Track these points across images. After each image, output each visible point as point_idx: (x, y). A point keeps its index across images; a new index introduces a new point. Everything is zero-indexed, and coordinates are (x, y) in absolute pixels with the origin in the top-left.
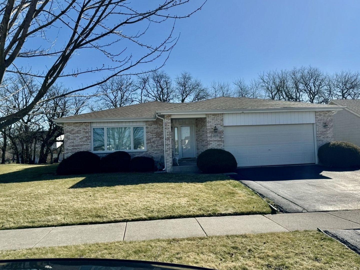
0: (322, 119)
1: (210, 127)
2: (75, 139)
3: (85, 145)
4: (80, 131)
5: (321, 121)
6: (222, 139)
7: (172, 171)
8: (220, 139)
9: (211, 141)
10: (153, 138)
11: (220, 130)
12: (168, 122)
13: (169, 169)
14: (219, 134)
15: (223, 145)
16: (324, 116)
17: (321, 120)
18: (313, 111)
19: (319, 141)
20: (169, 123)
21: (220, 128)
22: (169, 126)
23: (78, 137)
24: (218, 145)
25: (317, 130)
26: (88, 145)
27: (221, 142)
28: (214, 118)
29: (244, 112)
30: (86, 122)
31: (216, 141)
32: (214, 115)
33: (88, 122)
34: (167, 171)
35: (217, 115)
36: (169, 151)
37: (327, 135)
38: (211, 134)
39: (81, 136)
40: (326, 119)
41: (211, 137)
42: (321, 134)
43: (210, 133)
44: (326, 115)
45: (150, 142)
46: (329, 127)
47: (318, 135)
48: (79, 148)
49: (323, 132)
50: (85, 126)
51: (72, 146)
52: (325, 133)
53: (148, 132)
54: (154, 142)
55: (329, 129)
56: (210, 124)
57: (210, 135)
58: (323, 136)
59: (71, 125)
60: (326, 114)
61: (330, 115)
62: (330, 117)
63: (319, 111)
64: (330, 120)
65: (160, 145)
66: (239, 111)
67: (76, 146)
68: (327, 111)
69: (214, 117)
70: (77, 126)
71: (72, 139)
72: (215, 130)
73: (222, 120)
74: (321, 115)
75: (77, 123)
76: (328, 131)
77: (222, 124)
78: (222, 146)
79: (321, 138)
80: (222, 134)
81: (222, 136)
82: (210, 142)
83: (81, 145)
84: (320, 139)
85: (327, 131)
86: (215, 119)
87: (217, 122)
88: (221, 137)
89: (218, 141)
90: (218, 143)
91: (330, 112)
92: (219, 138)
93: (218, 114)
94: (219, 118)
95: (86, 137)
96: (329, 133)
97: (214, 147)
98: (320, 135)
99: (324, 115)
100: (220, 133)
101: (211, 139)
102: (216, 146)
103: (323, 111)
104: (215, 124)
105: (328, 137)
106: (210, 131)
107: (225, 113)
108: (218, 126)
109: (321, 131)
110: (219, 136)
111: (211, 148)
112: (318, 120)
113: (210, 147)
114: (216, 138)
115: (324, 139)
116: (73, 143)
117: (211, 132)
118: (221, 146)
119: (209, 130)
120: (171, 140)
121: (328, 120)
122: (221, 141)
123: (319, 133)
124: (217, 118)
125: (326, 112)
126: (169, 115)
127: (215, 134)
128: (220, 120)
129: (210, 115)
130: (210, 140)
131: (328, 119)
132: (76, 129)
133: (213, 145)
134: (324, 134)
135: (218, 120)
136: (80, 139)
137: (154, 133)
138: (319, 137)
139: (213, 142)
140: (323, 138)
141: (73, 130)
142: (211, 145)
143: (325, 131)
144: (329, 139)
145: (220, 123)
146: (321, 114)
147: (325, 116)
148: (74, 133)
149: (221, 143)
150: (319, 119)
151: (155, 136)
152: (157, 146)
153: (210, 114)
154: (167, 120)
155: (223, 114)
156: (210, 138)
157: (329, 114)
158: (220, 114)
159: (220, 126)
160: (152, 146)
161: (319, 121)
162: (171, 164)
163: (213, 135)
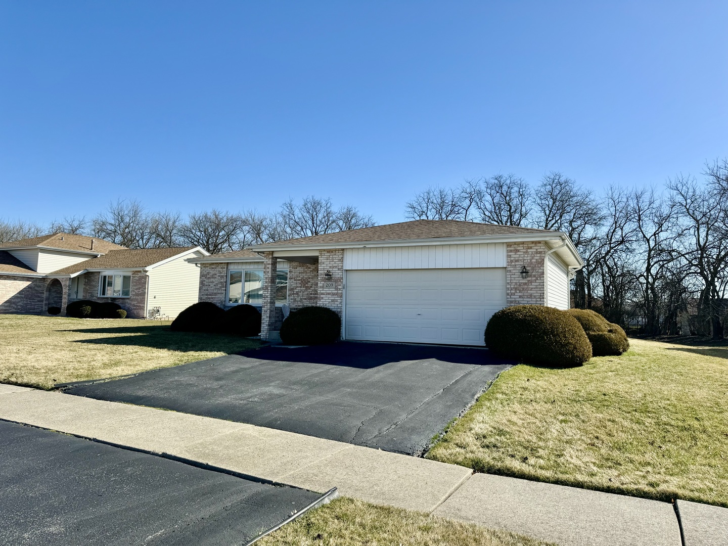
0: (521, 258)
1: (323, 272)
2: (210, 285)
3: (219, 293)
4: (216, 274)
5: (517, 263)
6: (339, 292)
7: (267, 338)
8: (336, 292)
9: (323, 294)
10: (297, 287)
11: (336, 276)
12: (269, 262)
13: (264, 333)
14: (334, 283)
15: (340, 301)
16: (524, 252)
17: (517, 261)
18: (503, 243)
19: (511, 302)
20: (269, 264)
21: (337, 274)
22: (268, 268)
23: (212, 282)
24: (332, 301)
25: (509, 281)
26: (222, 293)
27: (336, 296)
28: (329, 256)
29: (367, 246)
30: (222, 263)
31: (329, 294)
32: (329, 251)
33: (225, 263)
34: (262, 338)
35: (334, 252)
36: (266, 307)
37: (529, 292)
38: (323, 283)
39: (216, 281)
40: (528, 258)
41: (323, 287)
42: (516, 289)
43: (322, 281)
44: (529, 250)
45: (293, 294)
46: (534, 276)
47: (509, 292)
48: (212, 298)
49: (520, 285)
50: (221, 268)
51: (207, 295)
52: (526, 287)
53: (292, 278)
54: (297, 293)
55: (536, 280)
56: (324, 266)
57: (322, 285)
58: (520, 294)
59: (207, 267)
60: (531, 248)
61: (539, 250)
62: (539, 255)
63: (515, 243)
64: (540, 261)
65: (305, 299)
66: (359, 245)
67: (210, 295)
68: (533, 242)
69: (329, 254)
70: (213, 268)
71: (206, 286)
72: (329, 276)
73: (342, 260)
74: (518, 251)
75: (213, 264)
76: (533, 284)
77: (340, 267)
78: (338, 303)
79: (516, 297)
80: (340, 283)
81: (339, 287)
82: (321, 296)
83: (216, 294)
84: (513, 300)
85: (531, 282)
86: (331, 258)
87: (333, 263)
88: (337, 289)
89: (332, 295)
90: (332, 298)
91: (540, 245)
92: (334, 289)
93: (336, 250)
94: (338, 256)
95: (221, 282)
96: (535, 287)
97: (326, 304)
98: (513, 291)
99: (525, 250)
100: (336, 281)
101: (323, 290)
102: (329, 302)
103: (523, 243)
104: (330, 267)
105: (531, 295)
106: (322, 278)
107: (347, 249)
108: (334, 269)
109: (516, 283)
110: (334, 286)
111: (322, 305)
112: (512, 261)
113: (320, 303)
114: (330, 289)
115: (522, 299)
116: (207, 290)
117: (324, 280)
118: (336, 303)
119: (321, 276)
120: (269, 291)
121: (533, 261)
122: (337, 294)
123: (512, 286)
124: (334, 256)
125: (530, 245)
126: (269, 251)
127: (328, 283)
128: (337, 261)
129: (324, 252)
130: (321, 292)
131: (532, 259)
132: (212, 272)
133: (325, 301)
134: (523, 289)
135: (334, 261)
136: (215, 285)
137: (299, 280)
138: (512, 295)
139: (325, 296)
140: (520, 297)
141: (208, 273)
142: (322, 300)
143: (525, 284)
144: (535, 300)
145: (337, 265)
146: (518, 248)
147: (527, 252)
148: (209, 278)
149: (336, 298)
150: (512, 259)
151: (300, 285)
152: (301, 299)
153: (324, 250)
154: (267, 260)
155: (343, 250)
156: (321, 289)
157: (537, 249)
158: (339, 250)
159: (337, 269)
160: (295, 300)
161: (513, 264)
162: (267, 327)
163: (325, 285)
